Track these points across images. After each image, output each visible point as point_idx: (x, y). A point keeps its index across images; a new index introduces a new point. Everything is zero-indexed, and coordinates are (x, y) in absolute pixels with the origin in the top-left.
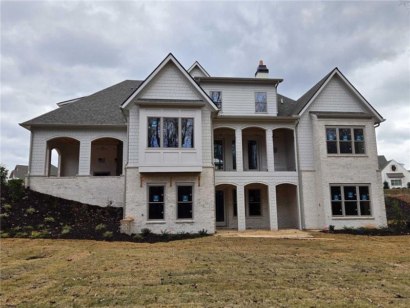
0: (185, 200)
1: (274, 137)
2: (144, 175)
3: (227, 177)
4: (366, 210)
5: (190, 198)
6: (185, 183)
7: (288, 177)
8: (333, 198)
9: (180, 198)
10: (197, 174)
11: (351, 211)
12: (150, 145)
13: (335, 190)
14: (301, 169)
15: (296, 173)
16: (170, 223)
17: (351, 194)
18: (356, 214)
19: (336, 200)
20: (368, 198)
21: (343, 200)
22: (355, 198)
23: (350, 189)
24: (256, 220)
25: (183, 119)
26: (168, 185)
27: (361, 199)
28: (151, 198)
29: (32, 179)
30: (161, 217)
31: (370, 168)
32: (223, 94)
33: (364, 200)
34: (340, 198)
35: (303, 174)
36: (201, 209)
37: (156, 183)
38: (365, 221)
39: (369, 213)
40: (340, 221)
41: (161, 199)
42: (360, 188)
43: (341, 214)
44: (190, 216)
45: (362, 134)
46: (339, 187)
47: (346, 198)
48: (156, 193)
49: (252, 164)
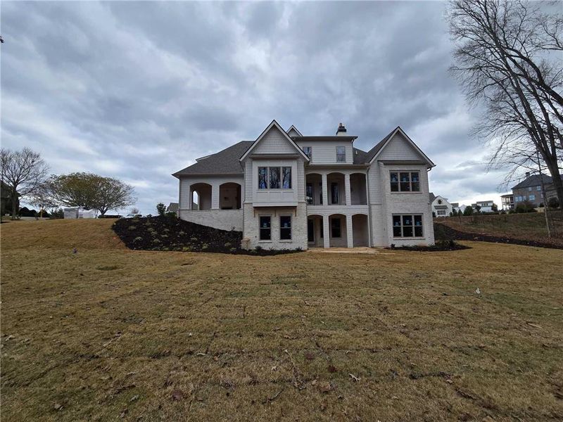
0: (286, 227)
1: (350, 180)
2: (257, 209)
3: (315, 210)
4: (419, 233)
5: (289, 225)
6: (286, 214)
7: (361, 209)
8: (394, 224)
9: (282, 225)
10: (294, 208)
11: (408, 233)
12: (260, 187)
13: (396, 219)
14: (371, 203)
15: (367, 206)
16: (275, 242)
17: (408, 221)
18: (412, 236)
19: (397, 226)
20: (421, 224)
21: (402, 225)
22: (411, 224)
23: (407, 218)
24: (337, 240)
25: (283, 167)
26: (273, 216)
27: (415, 224)
28: (262, 225)
29: (182, 212)
30: (269, 238)
31: (424, 202)
32: (313, 149)
33: (418, 225)
34: (400, 224)
35: (373, 207)
36: (297, 232)
37: (265, 214)
38: (418, 241)
39: (421, 235)
40: (399, 241)
41: (269, 225)
42: (415, 217)
43: (400, 235)
44: (289, 238)
45: (418, 177)
46: (399, 217)
47: (404, 224)
48: (265, 221)
49: (334, 200)
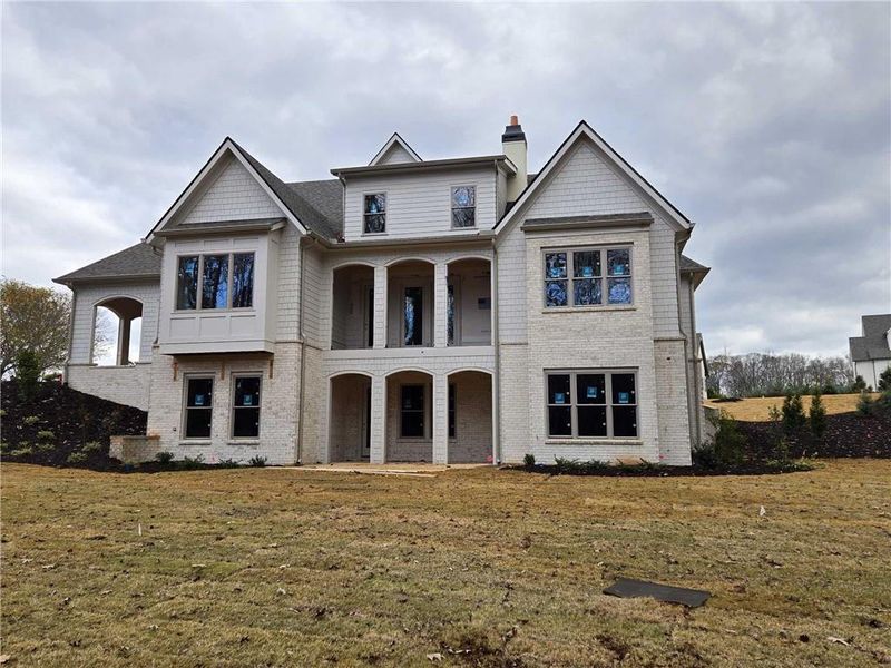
0: (248, 405)
2: (181, 359)
3: (353, 361)
4: (627, 424)
5: (256, 400)
6: (248, 371)
7: (472, 358)
8: (551, 399)
9: (239, 400)
11: (592, 425)
12: (180, 306)
13: (557, 383)
14: (503, 340)
15: (490, 350)
16: (220, 444)
17: (592, 390)
18: (603, 432)
19: (560, 403)
20: (632, 399)
21: (574, 403)
22: (602, 398)
23: (590, 381)
26: (218, 376)
27: (616, 400)
28: (191, 401)
29: (72, 371)
30: (206, 432)
31: (640, 334)
33: (624, 403)
34: (567, 400)
35: (504, 351)
37: (199, 373)
38: (622, 448)
39: (633, 432)
40: (562, 447)
41: (208, 401)
42: (615, 377)
43: (568, 432)
44: (254, 432)
45: (627, 261)
46: (567, 377)
47: (582, 397)
48: (199, 390)
